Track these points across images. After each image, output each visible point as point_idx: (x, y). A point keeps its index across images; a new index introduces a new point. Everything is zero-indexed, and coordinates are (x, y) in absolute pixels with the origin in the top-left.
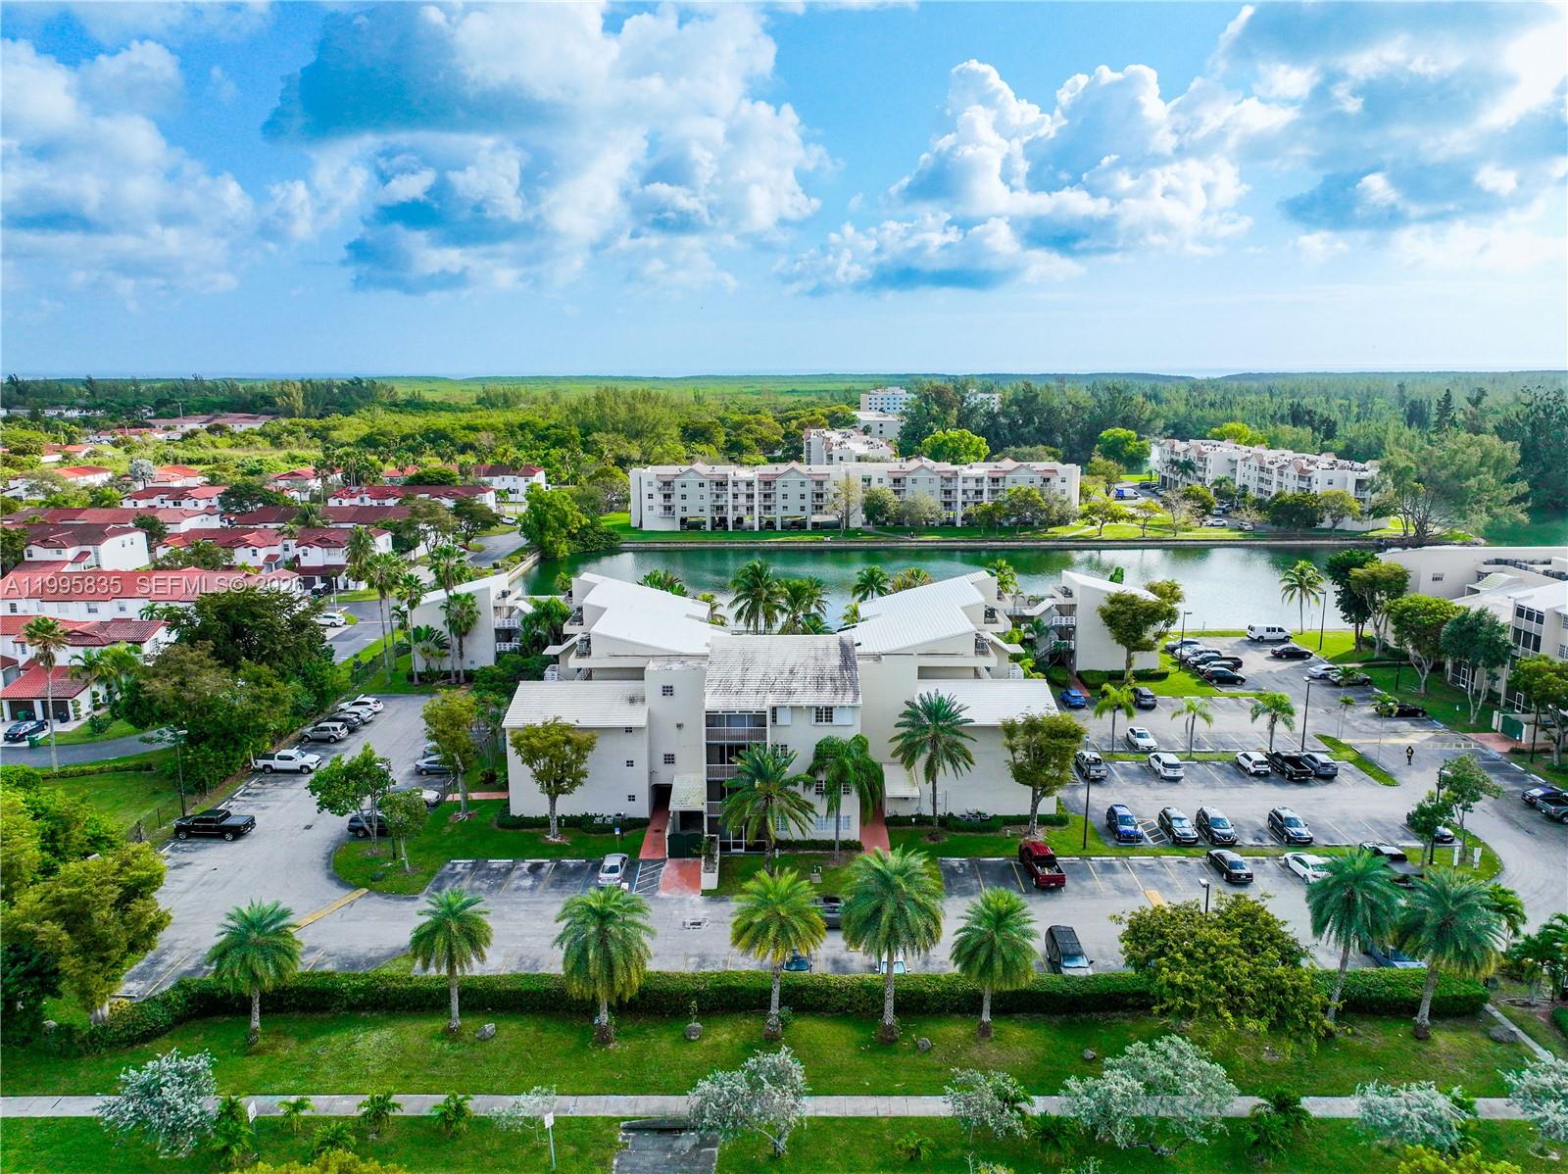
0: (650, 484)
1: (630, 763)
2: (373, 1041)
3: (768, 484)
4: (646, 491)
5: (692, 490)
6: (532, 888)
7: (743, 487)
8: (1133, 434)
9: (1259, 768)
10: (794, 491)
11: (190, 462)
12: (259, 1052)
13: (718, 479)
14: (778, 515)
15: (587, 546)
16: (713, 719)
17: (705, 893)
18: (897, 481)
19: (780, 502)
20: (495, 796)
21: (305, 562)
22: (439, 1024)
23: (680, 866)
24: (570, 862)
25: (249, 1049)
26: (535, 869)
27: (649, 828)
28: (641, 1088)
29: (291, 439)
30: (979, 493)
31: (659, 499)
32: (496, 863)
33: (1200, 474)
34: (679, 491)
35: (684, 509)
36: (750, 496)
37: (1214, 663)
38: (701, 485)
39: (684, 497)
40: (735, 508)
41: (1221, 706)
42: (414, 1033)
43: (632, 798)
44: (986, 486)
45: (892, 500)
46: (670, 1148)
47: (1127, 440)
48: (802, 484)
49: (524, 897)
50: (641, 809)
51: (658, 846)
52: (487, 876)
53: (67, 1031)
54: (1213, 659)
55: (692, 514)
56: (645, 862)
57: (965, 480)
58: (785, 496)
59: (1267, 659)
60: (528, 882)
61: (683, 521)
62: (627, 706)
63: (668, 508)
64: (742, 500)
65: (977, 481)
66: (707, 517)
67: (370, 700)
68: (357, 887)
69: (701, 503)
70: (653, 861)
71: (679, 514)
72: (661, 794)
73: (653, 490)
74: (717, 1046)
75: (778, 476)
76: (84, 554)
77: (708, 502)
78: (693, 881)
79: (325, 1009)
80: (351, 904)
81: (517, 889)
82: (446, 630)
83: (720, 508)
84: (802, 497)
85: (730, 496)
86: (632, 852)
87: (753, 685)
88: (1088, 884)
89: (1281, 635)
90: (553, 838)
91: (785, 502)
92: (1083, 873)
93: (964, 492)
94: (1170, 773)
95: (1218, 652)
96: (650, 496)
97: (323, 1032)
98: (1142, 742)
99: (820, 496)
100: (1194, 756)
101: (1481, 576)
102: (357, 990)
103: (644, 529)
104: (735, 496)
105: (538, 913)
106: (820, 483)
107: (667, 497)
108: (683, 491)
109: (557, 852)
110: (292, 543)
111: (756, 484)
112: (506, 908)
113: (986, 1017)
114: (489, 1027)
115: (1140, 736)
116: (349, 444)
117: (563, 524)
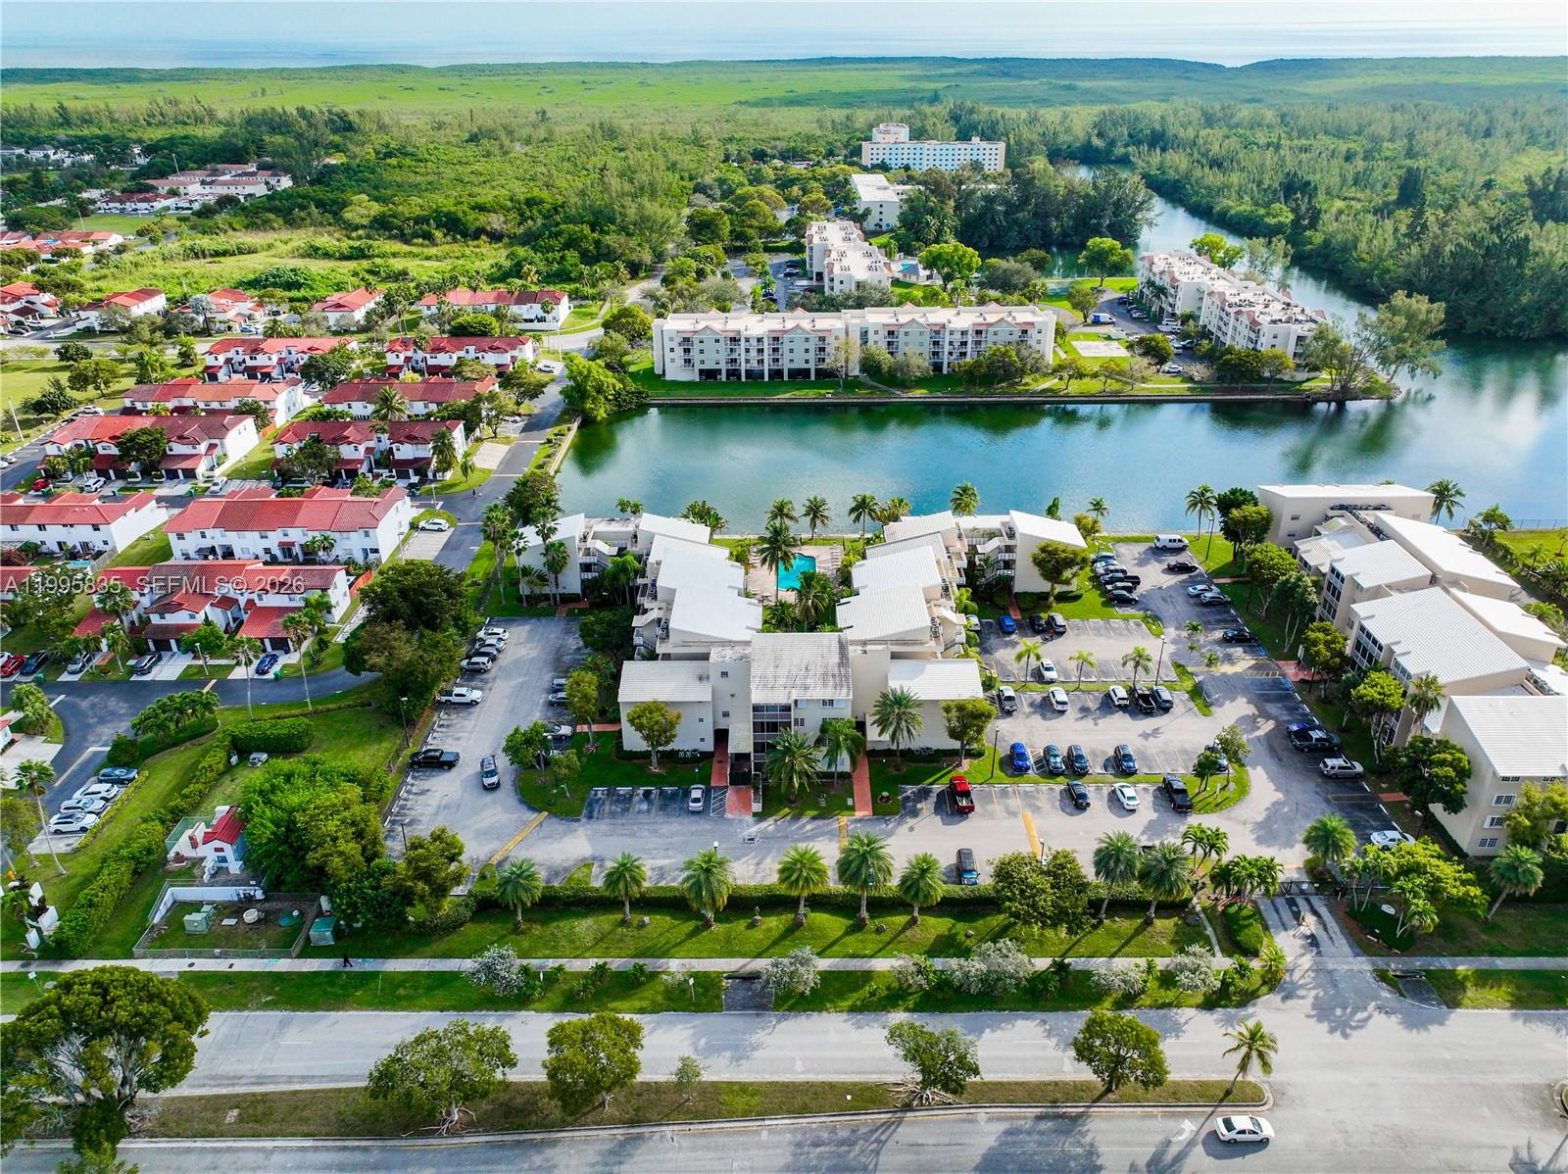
0: (671, 339)
1: (701, 720)
2: (585, 926)
3: (776, 339)
4: (668, 345)
5: (710, 345)
6: (649, 811)
7: (754, 342)
8: (1117, 244)
9: (1121, 702)
10: (800, 346)
11: (217, 254)
12: (523, 933)
13: (732, 335)
14: (786, 366)
15: (620, 406)
16: (756, 708)
17: (755, 814)
18: (891, 333)
19: (787, 356)
20: (609, 728)
21: (398, 456)
22: (619, 916)
23: (737, 792)
24: (668, 789)
25: (516, 930)
26: (647, 794)
27: (715, 759)
28: (732, 954)
29: (303, 214)
30: (964, 344)
31: (679, 351)
32: (623, 790)
33: (1171, 300)
34: (697, 347)
35: (703, 362)
36: (760, 351)
37: (1119, 584)
38: (717, 341)
39: (702, 352)
40: (747, 361)
41: (1114, 629)
42: (606, 921)
43: (702, 740)
44: (970, 339)
45: (885, 359)
46: (749, 989)
47: (1112, 249)
48: (807, 340)
49: (644, 818)
50: (709, 746)
51: (722, 775)
52: (617, 801)
53: (420, 925)
54: (1121, 580)
55: (710, 365)
56: (715, 788)
57: (952, 333)
58: (791, 351)
59: (1164, 571)
60: (644, 806)
61: (701, 372)
62: (697, 682)
63: (688, 361)
64: (753, 353)
65: (963, 333)
66: (723, 367)
67: (500, 630)
68: (539, 811)
69: (717, 357)
70: (721, 788)
71: (698, 366)
72: (721, 736)
73: (674, 345)
74: (770, 930)
75: (786, 332)
76: (212, 447)
77: (723, 357)
78: (747, 806)
79: (550, 906)
80: (541, 824)
81: (640, 812)
82: (545, 570)
83: (734, 361)
84: (807, 351)
85: (743, 352)
86: (705, 780)
87: (782, 681)
88: (990, 807)
89: (1180, 545)
90: (655, 769)
91: (791, 356)
92: (987, 799)
93: (951, 343)
94: (1060, 708)
95: (1124, 572)
96: (672, 350)
97: (556, 920)
98: (1048, 675)
99: (822, 349)
100: (1082, 687)
101: (1327, 518)
102: (569, 897)
103: (668, 378)
104: (747, 351)
105: (656, 831)
106: (822, 339)
107: (687, 351)
108: (701, 346)
109: (659, 781)
110: (385, 437)
111: (765, 340)
112: (635, 828)
113: (916, 914)
114: (646, 919)
115: (1047, 669)
116: (363, 227)
117: (599, 390)
